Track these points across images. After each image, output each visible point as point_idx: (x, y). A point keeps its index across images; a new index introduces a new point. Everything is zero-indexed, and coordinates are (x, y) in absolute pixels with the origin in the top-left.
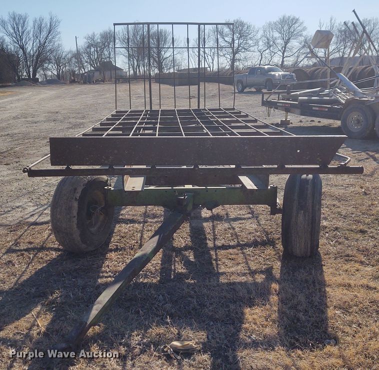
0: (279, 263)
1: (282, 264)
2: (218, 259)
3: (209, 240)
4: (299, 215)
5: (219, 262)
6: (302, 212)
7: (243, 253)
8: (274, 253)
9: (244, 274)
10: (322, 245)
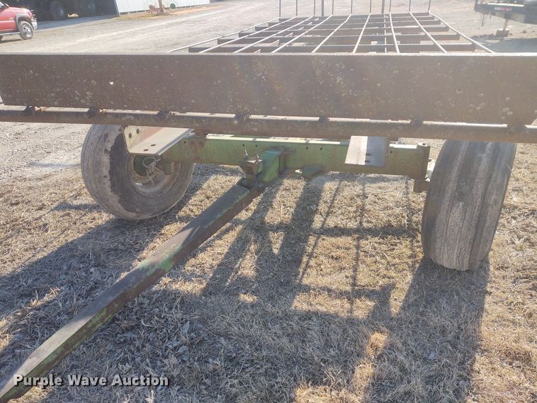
0: (410, 278)
1: (414, 280)
2: (315, 255)
3: (321, 214)
4: (454, 209)
5: (312, 263)
6: (461, 204)
7: (358, 247)
8: (409, 253)
9: (341, 294)
10: (498, 245)
